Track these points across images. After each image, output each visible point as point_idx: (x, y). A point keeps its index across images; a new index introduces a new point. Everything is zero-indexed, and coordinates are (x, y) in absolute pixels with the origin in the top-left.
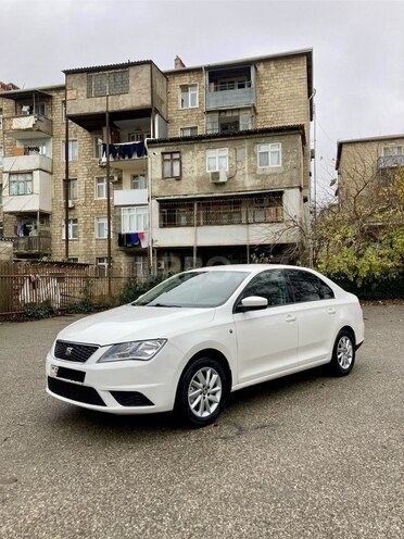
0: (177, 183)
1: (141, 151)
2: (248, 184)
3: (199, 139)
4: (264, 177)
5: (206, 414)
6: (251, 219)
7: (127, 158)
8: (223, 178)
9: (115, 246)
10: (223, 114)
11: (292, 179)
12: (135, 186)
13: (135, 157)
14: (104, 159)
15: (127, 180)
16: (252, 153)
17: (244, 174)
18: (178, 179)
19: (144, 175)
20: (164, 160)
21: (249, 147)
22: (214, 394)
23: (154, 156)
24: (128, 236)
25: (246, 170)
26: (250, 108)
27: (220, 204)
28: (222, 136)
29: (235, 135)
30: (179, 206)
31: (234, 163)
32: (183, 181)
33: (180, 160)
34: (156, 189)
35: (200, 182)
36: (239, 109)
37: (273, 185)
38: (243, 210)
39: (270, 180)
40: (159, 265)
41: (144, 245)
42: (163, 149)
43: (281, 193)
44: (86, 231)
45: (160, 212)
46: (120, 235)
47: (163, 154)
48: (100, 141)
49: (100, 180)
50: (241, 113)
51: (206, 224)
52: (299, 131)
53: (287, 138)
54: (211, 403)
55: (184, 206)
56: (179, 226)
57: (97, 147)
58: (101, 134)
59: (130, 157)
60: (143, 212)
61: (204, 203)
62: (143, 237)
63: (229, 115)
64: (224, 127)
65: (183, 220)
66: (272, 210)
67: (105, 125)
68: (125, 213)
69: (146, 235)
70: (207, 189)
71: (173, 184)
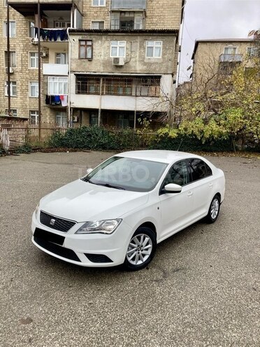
0: (89, 62)
1: (64, 36)
2: (138, 68)
3: (107, 32)
4: (150, 64)
6: (138, 94)
7: (53, 40)
8: (121, 63)
9: (43, 103)
10: (123, 14)
11: (167, 68)
12: (58, 62)
13: (59, 40)
14: (36, 40)
15: (52, 56)
16: (142, 46)
17: (136, 61)
18: (90, 60)
19: (65, 54)
20: (80, 46)
21: (141, 42)
23: (73, 41)
24: (53, 97)
25: (138, 58)
26: (142, 12)
27: (118, 80)
28: (122, 32)
29: (131, 32)
30: (90, 79)
31: (129, 52)
32: (93, 61)
33: (92, 46)
34: (74, 66)
35: (105, 64)
36: (134, 12)
37: (155, 71)
38: (134, 86)
39: (153, 67)
40: (74, 119)
41: (64, 104)
42: (80, 37)
43: (160, 77)
44: (22, 91)
45: (76, 82)
46: (47, 96)
47: (80, 40)
48: (32, 24)
49: (32, 54)
50: (136, 15)
51: (107, 94)
52: (175, 33)
53: (166, 38)
55: (93, 79)
56: (89, 94)
57: (30, 28)
58: (34, 19)
59: (55, 40)
60: (63, 81)
61: (108, 79)
62: (63, 99)
63: (127, 15)
64: (123, 24)
65: (92, 89)
66: (153, 88)
67: (37, 13)
68: (50, 80)
69: (65, 98)
70: (110, 70)
71: (87, 63)
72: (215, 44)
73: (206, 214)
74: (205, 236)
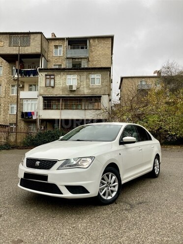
0: (52, 89)
1: (35, 73)
2: (86, 92)
3: (64, 70)
4: (93, 89)
5: (110, 198)
6: (86, 108)
7: (28, 76)
8: (74, 89)
9: (19, 118)
10: (74, 60)
11: (105, 90)
12: (30, 90)
13: (32, 76)
14: (16, 76)
15: (27, 87)
16: (87, 78)
17: (84, 87)
18: (53, 87)
19: (35, 85)
20: (46, 78)
21: (86, 75)
22: (114, 187)
23: (41, 76)
24: (26, 113)
25: (85, 85)
26: (86, 58)
27: (72, 100)
28: (74, 69)
29: (80, 69)
30: (53, 100)
31: (79, 82)
32: (55, 88)
33: (54, 79)
34: (42, 91)
35: (63, 89)
36: (81, 58)
37: (97, 93)
38: (83, 103)
39: (96, 90)
40: (41, 128)
41: (34, 118)
42: (46, 73)
43: (101, 96)
44: (4, 110)
45: (44, 102)
46: (22, 112)
47: (46, 75)
48: (14, 68)
49: (13, 86)
50: (83, 60)
51: (65, 109)
52: (108, 69)
53: (103, 73)
54: (112, 192)
55: (55, 100)
56: (52, 109)
57: (12, 70)
58: (15, 64)
59: (29, 76)
60: (34, 102)
61: (65, 99)
62: (34, 114)
63: (77, 60)
64: (74, 66)
65: (54, 107)
66: (96, 104)
67: (17, 60)
68: (25, 102)
70: (67, 93)
71: (50, 90)
72: (133, 79)
73: (152, 169)
74: (154, 184)
